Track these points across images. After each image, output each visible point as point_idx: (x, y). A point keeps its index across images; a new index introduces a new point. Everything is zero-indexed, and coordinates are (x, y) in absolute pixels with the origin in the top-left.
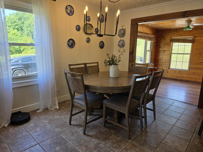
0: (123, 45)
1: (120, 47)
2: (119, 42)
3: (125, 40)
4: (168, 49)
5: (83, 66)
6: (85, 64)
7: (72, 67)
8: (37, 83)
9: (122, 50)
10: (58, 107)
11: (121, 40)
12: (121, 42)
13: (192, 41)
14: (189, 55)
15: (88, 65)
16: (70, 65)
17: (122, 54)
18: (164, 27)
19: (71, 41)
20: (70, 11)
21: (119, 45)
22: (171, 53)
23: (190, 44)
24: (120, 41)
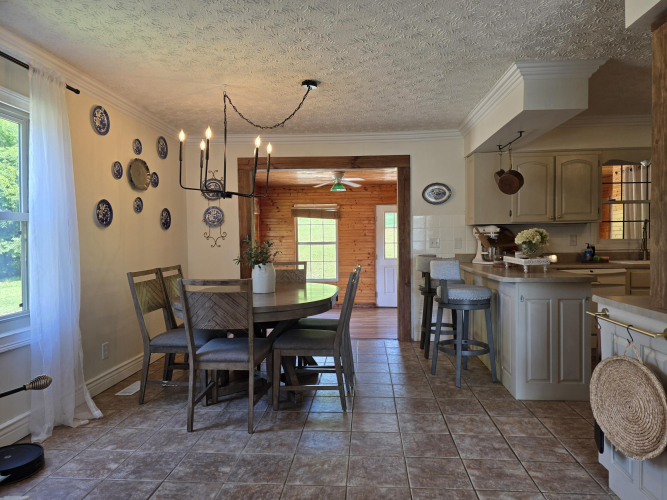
0: (219, 221)
1: (210, 226)
2: (208, 212)
3: (222, 208)
4: (290, 233)
5: (153, 277)
6: (158, 272)
7: (137, 280)
8: (26, 343)
9: (215, 232)
10: (98, 413)
11: (213, 207)
12: (214, 212)
13: (336, 215)
14: (334, 246)
15: (165, 274)
16: (132, 275)
17: (218, 244)
18: (281, 180)
19: (103, 208)
20: (101, 122)
21: (205, 221)
22: (297, 243)
23: (333, 222)
24: (208, 210)
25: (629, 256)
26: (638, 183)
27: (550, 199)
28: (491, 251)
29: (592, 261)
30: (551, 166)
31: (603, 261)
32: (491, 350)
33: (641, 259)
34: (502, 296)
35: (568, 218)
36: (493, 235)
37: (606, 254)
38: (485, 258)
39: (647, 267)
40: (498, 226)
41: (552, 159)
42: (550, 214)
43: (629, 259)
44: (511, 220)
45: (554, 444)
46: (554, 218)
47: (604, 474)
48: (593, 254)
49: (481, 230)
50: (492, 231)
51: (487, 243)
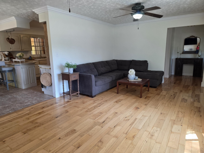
25: (38, 58)
26: (37, 42)
27: (20, 45)
28: (7, 58)
29: (31, 59)
30: (19, 37)
31: (34, 59)
32: (15, 81)
33: (40, 58)
34: (16, 68)
35: (25, 50)
36: (7, 54)
37: (34, 58)
38: (5, 60)
39: (46, 60)
40: (8, 52)
41: (19, 36)
42: (21, 49)
43: (38, 59)
44: (11, 50)
45: (34, 92)
46: (22, 50)
47: (43, 92)
48: (31, 58)
49: (3, 53)
50: (6, 53)
51: (5, 56)
